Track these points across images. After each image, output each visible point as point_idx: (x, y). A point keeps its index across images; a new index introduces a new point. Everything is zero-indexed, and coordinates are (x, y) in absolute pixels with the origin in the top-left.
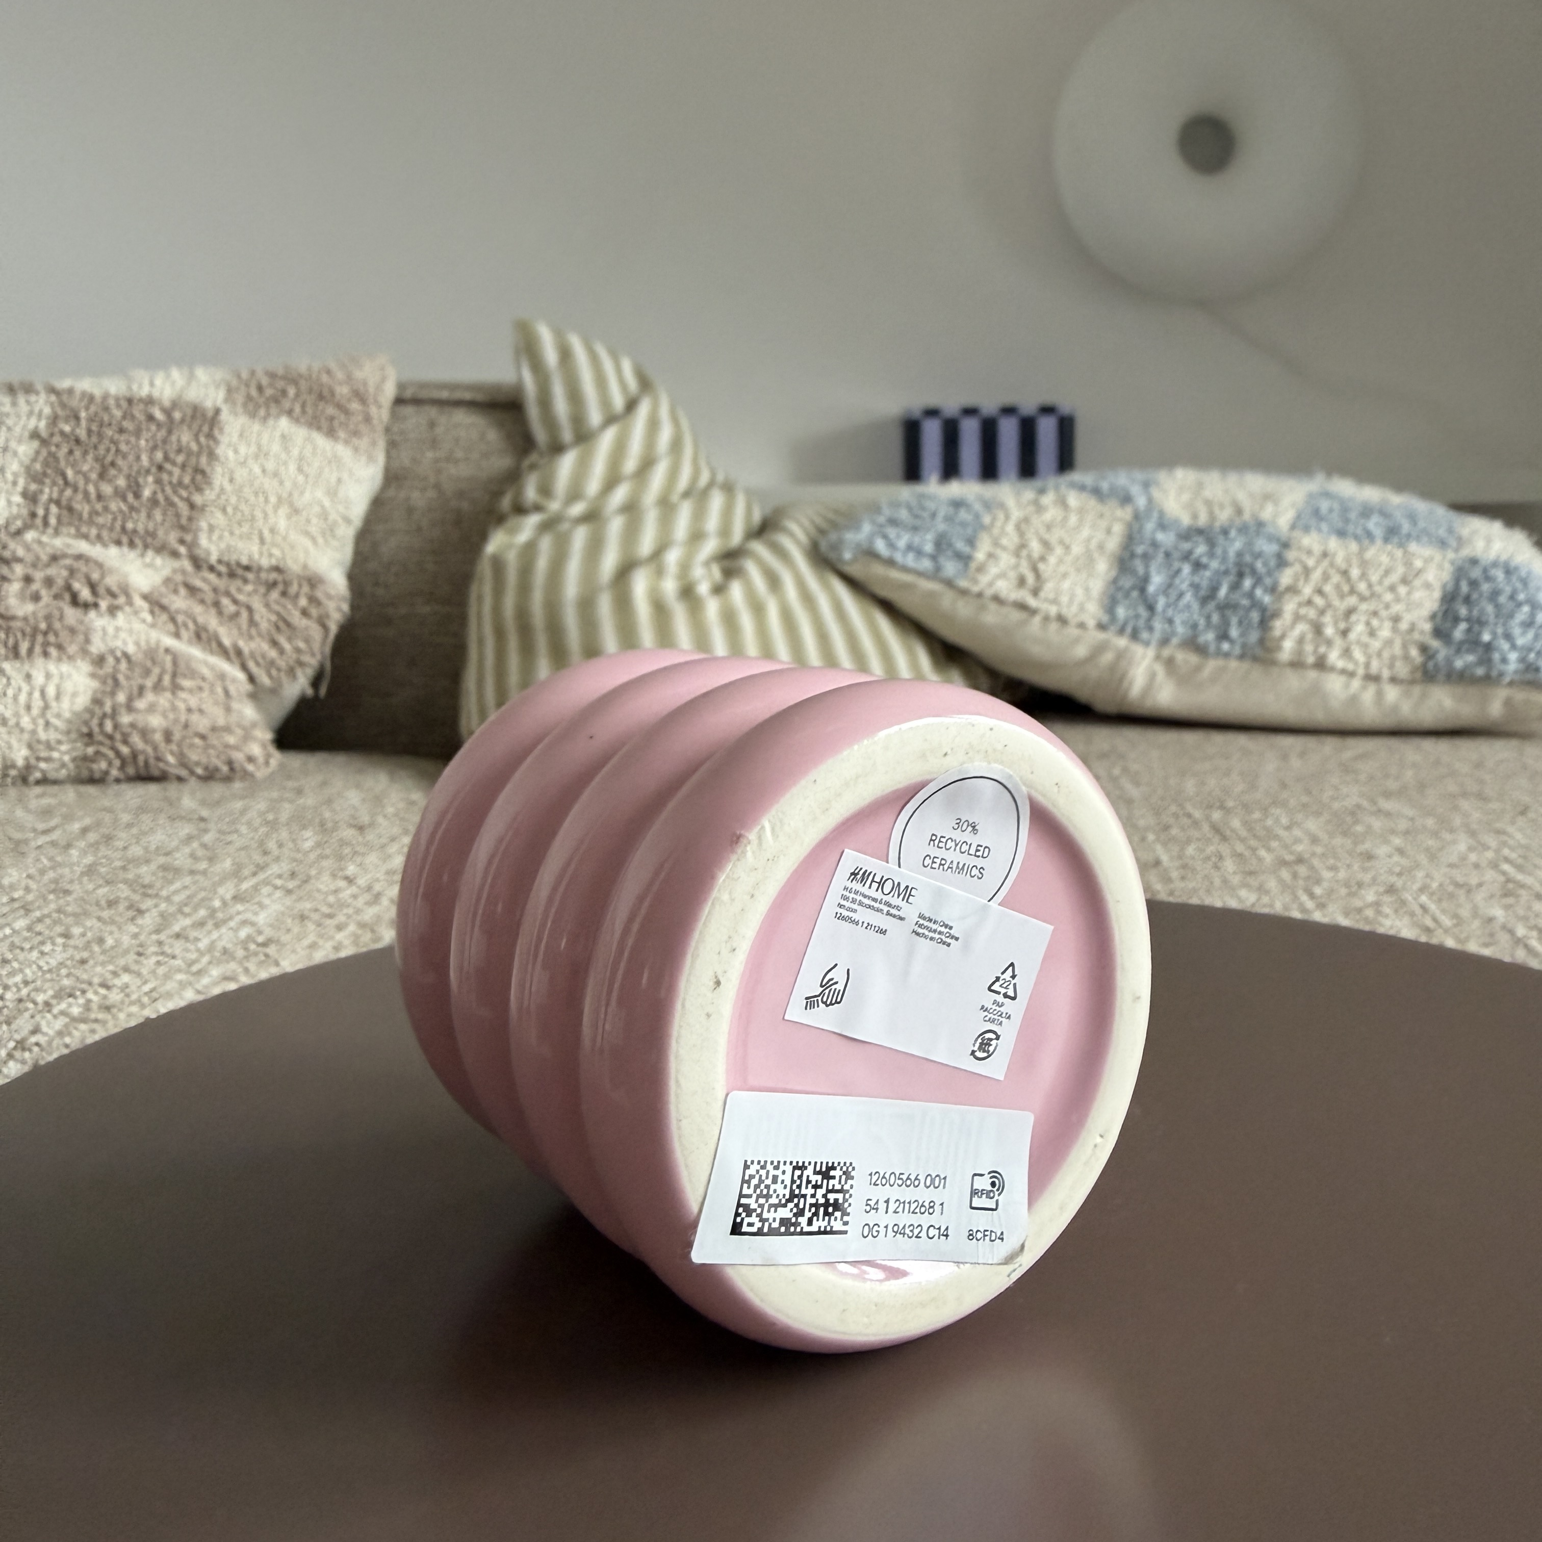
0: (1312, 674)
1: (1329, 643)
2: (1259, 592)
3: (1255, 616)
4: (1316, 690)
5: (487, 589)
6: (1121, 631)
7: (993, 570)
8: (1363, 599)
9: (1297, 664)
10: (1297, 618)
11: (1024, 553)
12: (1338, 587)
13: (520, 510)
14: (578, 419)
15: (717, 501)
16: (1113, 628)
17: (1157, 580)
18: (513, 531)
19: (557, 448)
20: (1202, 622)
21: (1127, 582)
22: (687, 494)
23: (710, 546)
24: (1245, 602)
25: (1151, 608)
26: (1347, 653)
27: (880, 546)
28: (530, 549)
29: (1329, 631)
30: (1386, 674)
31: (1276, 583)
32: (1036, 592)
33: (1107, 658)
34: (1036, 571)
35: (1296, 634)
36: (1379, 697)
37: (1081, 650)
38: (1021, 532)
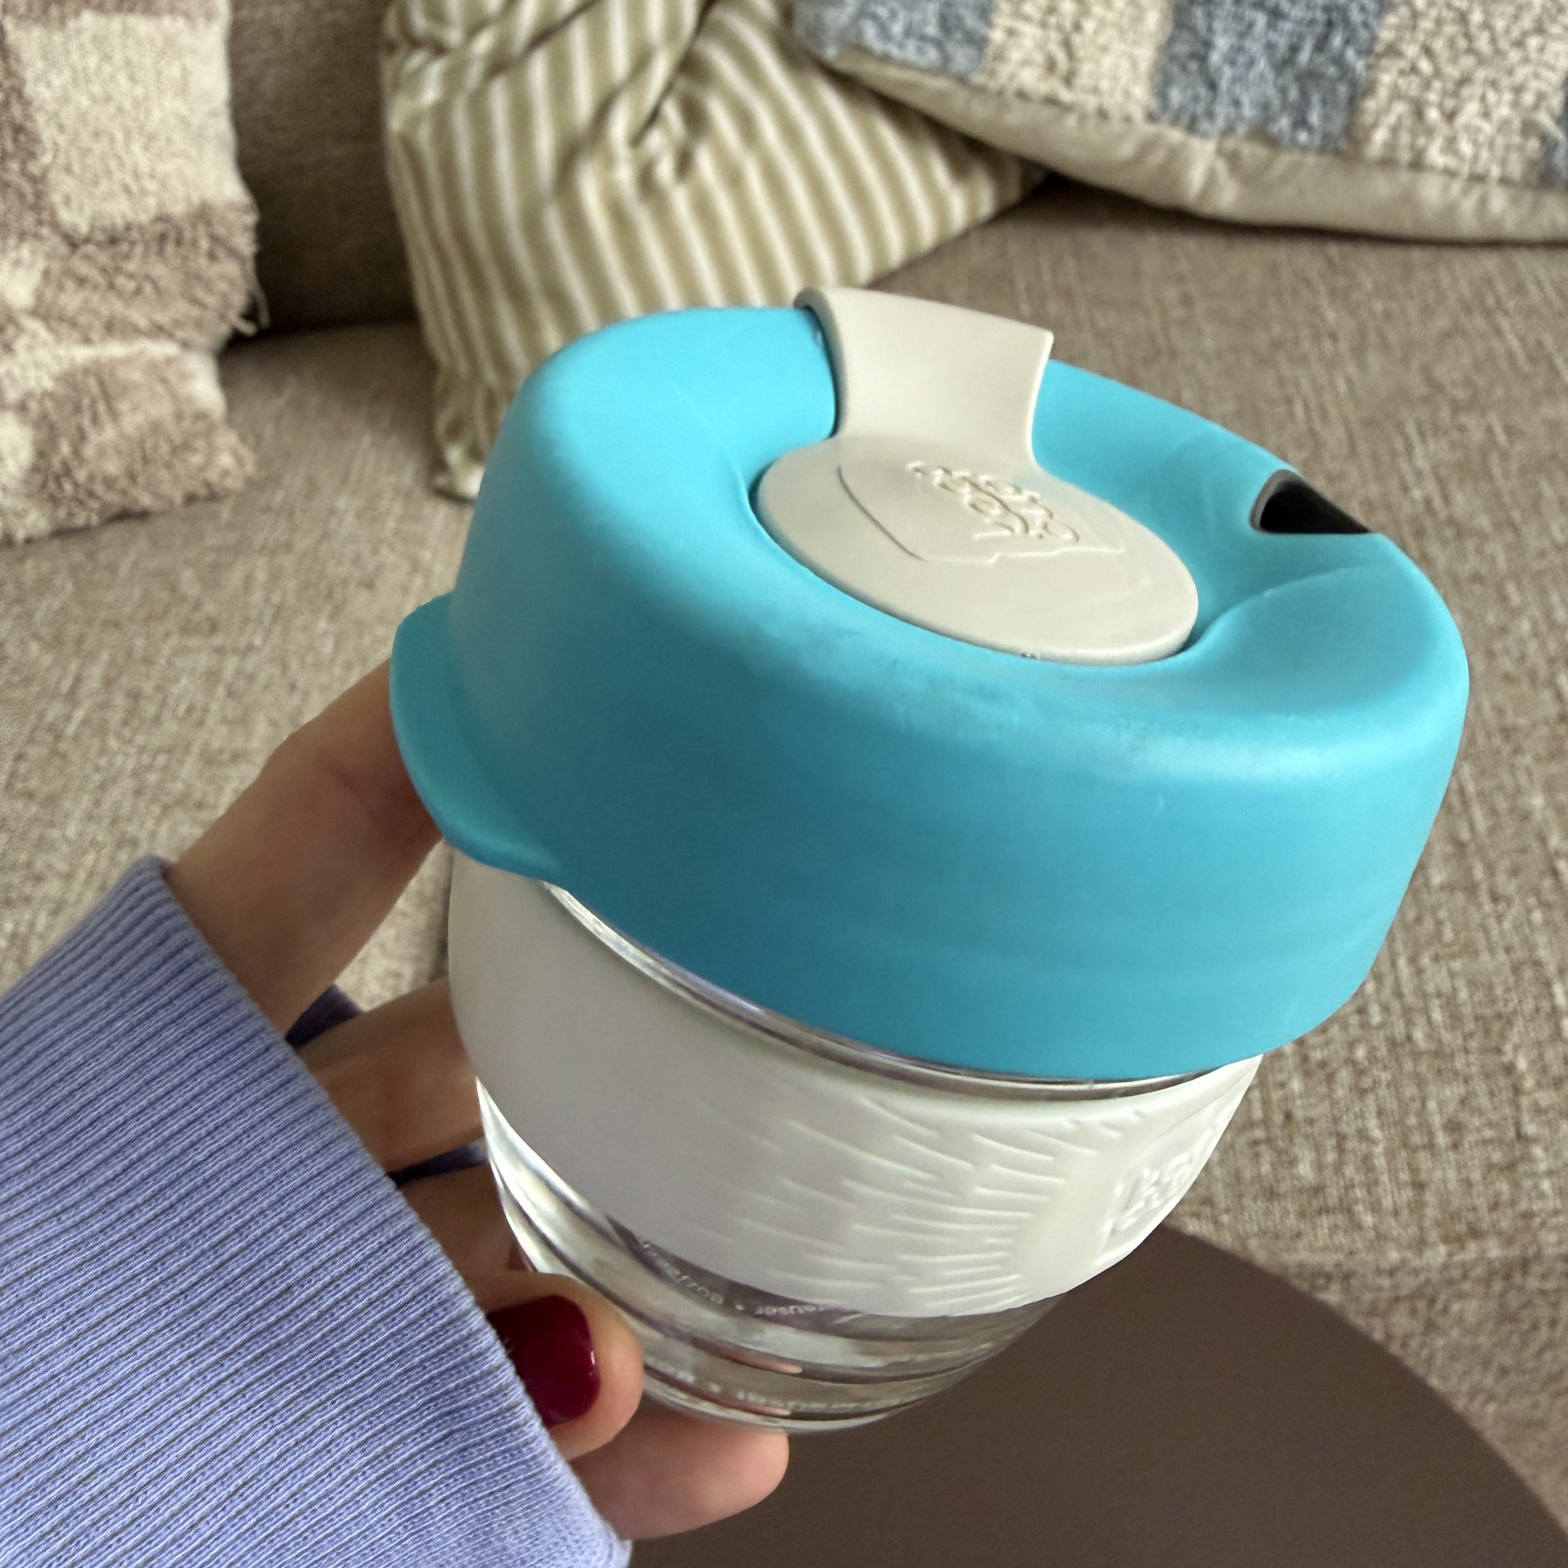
0: (1404, 177)
1: (1430, 132)
2: (1350, 54)
3: (1343, 90)
4: (1408, 197)
6: (1175, 121)
7: (1015, 55)
8: (1481, 61)
9: (1387, 162)
10: (1396, 94)
11: (1053, 20)
12: (1451, 43)
13: (411, 42)
16: (1167, 117)
17: (1222, 43)
20: (1276, 102)
21: (1182, 48)
24: (1332, 71)
25: (1213, 86)
26: (1451, 145)
27: (870, 33)
29: (1433, 115)
30: (1495, 171)
31: (1374, 39)
32: (1068, 80)
33: (1157, 158)
34: (1067, 45)
35: (1391, 119)
36: (1483, 202)
37: (1126, 150)
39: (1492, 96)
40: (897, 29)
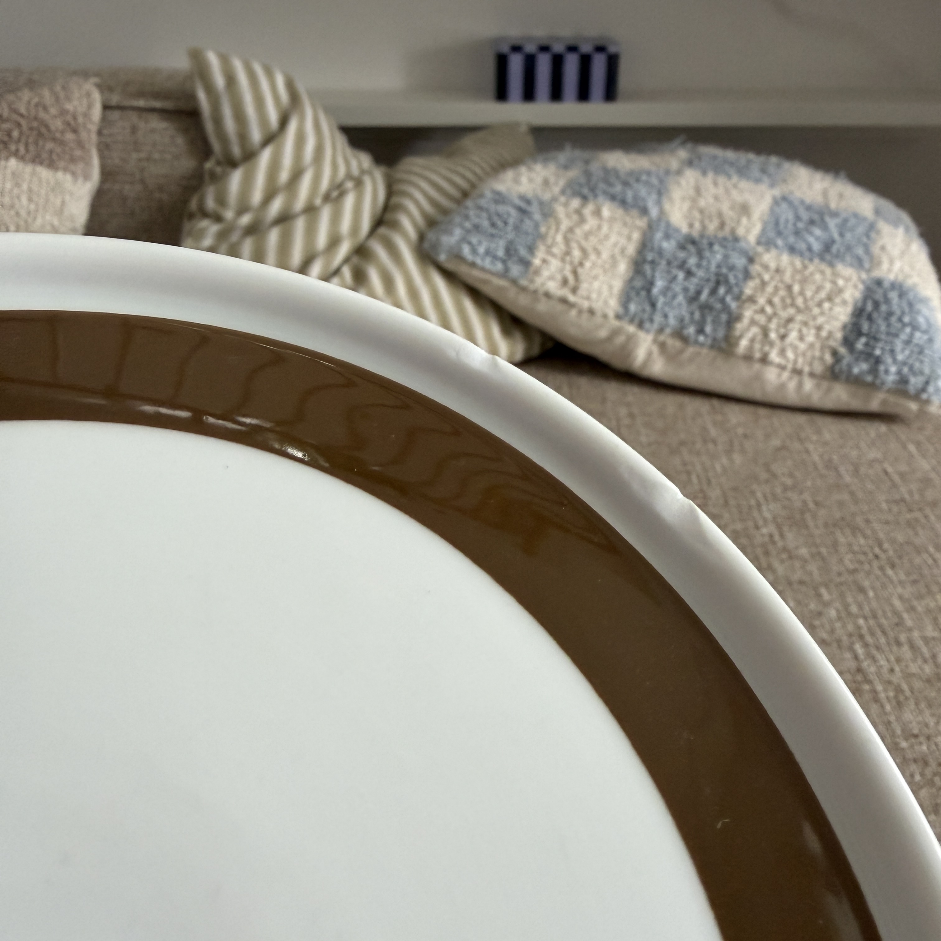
0: (757, 366)
1: (772, 344)
2: (728, 299)
3: (724, 317)
4: (758, 377)
6: (631, 321)
7: (546, 273)
8: (799, 311)
9: (748, 358)
10: (753, 322)
11: (568, 258)
12: (783, 300)
13: (203, 214)
15: (349, 201)
16: (627, 318)
17: (659, 284)
19: (230, 162)
20: (687, 318)
21: (638, 283)
22: (327, 198)
23: (344, 249)
24: (718, 306)
25: (653, 305)
26: (782, 352)
27: (466, 251)
29: (773, 335)
30: (807, 369)
31: (741, 293)
32: (574, 290)
33: (620, 340)
34: (575, 273)
35: (749, 335)
36: (800, 385)
37: (603, 333)
38: (567, 241)
39: (805, 330)
40: (481, 250)
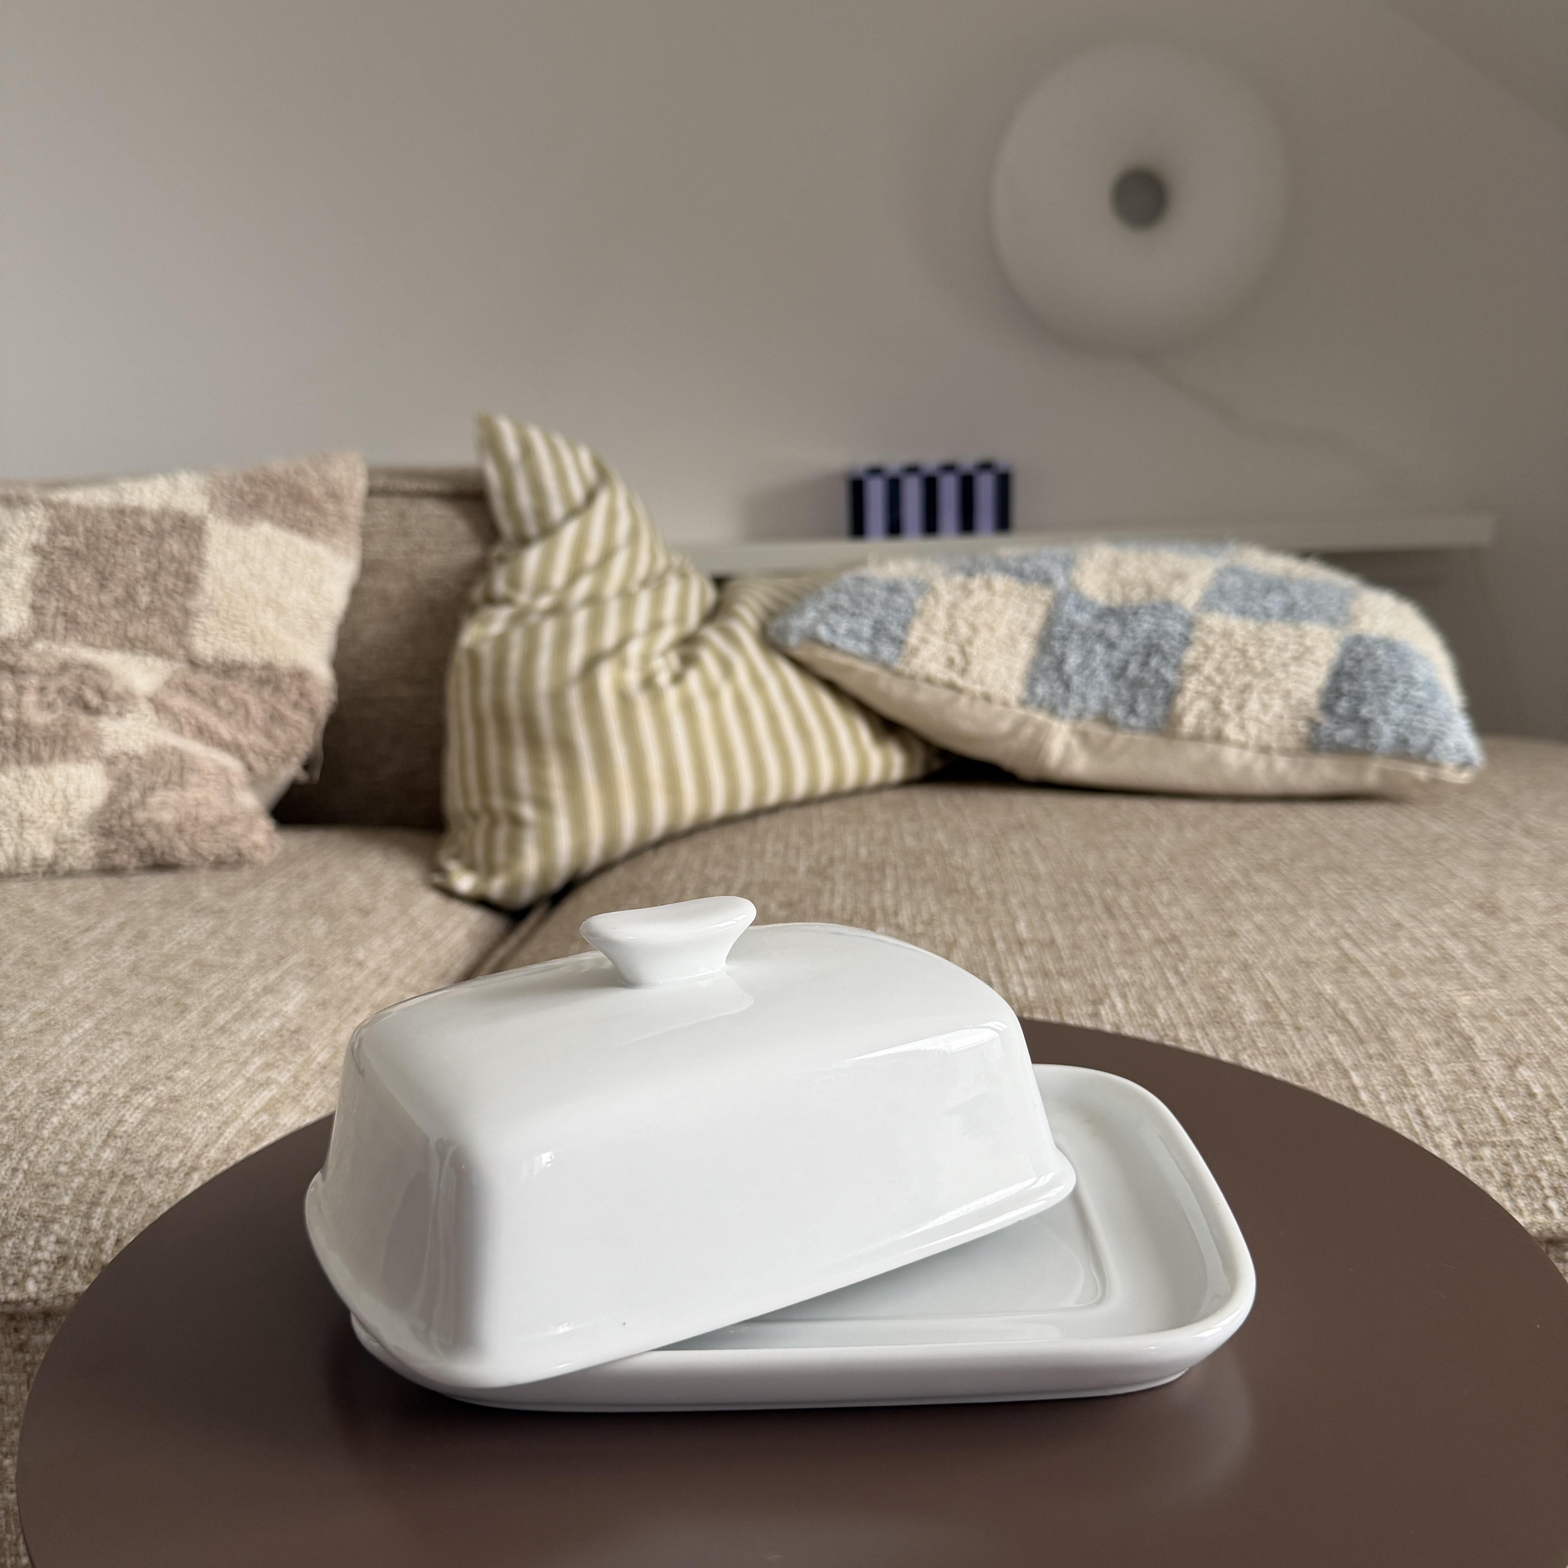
0: (1210, 747)
1: (1225, 717)
2: (1164, 670)
3: (1160, 693)
4: (1214, 761)
5: (465, 679)
6: (1040, 707)
7: (925, 653)
8: (1256, 675)
9: (1197, 737)
10: (1200, 694)
11: (953, 636)
12: (1236, 665)
13: (491, 600)
14: (541, 512)
15: (673, 588)
16: (1034, 704)
17: (1073, 660)
18: (486, 622)
19: (523, 542)
20: (1112, 698)
21: (1047, 661)
22: (645, 583)
23: (669, 634)
24: (1152, 680)
25: (1067, 686)
26: (1242, 727)
27: (823, 631)
28: (502, 642)
29: (1227, 706)
30: (1276, 745)
31: (1180, 662)
32: (964, 672)
33: (1028, 731)
34: (963, 653)
35: (1196, 710)
36: (1270, 766)
37: (1005, 726)
38: (950, 616)
39: (1268, 699)
40: (842, 630)
